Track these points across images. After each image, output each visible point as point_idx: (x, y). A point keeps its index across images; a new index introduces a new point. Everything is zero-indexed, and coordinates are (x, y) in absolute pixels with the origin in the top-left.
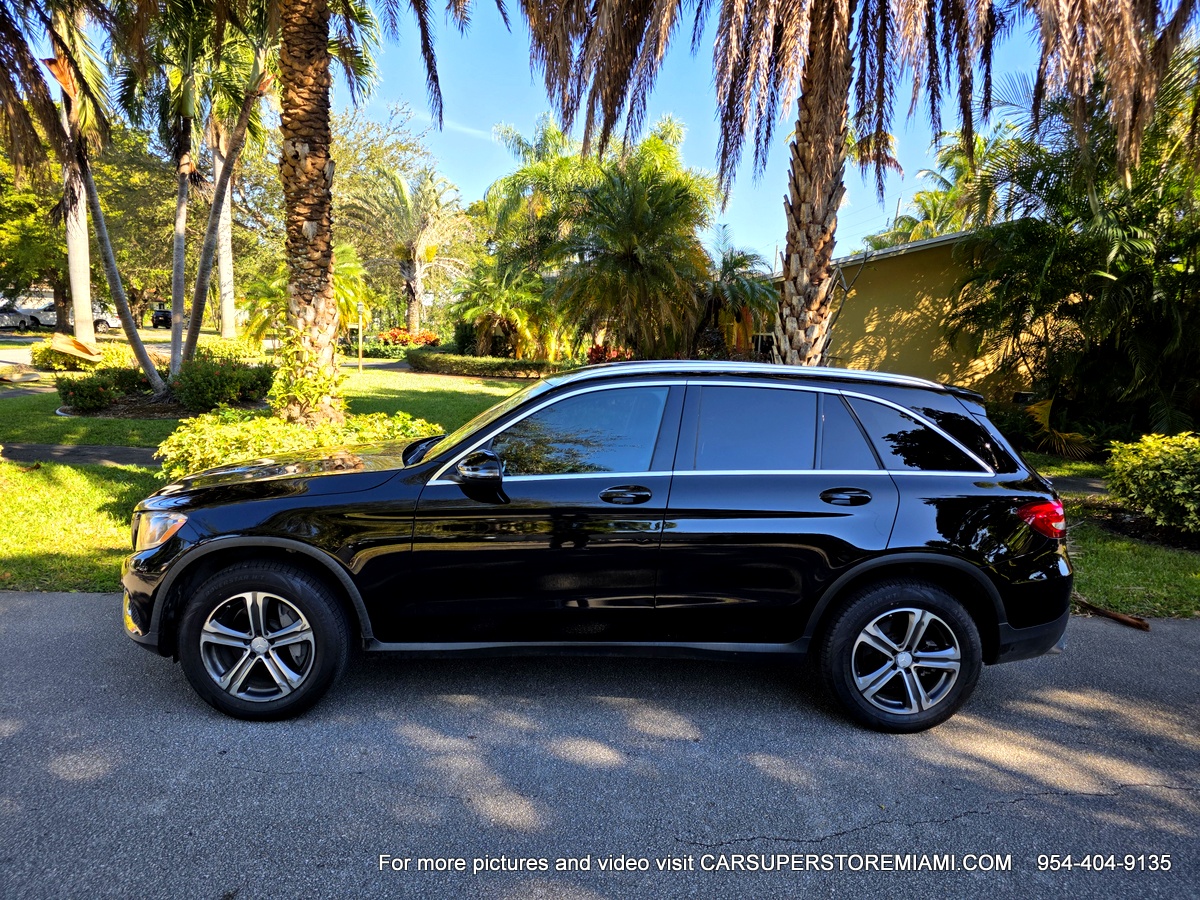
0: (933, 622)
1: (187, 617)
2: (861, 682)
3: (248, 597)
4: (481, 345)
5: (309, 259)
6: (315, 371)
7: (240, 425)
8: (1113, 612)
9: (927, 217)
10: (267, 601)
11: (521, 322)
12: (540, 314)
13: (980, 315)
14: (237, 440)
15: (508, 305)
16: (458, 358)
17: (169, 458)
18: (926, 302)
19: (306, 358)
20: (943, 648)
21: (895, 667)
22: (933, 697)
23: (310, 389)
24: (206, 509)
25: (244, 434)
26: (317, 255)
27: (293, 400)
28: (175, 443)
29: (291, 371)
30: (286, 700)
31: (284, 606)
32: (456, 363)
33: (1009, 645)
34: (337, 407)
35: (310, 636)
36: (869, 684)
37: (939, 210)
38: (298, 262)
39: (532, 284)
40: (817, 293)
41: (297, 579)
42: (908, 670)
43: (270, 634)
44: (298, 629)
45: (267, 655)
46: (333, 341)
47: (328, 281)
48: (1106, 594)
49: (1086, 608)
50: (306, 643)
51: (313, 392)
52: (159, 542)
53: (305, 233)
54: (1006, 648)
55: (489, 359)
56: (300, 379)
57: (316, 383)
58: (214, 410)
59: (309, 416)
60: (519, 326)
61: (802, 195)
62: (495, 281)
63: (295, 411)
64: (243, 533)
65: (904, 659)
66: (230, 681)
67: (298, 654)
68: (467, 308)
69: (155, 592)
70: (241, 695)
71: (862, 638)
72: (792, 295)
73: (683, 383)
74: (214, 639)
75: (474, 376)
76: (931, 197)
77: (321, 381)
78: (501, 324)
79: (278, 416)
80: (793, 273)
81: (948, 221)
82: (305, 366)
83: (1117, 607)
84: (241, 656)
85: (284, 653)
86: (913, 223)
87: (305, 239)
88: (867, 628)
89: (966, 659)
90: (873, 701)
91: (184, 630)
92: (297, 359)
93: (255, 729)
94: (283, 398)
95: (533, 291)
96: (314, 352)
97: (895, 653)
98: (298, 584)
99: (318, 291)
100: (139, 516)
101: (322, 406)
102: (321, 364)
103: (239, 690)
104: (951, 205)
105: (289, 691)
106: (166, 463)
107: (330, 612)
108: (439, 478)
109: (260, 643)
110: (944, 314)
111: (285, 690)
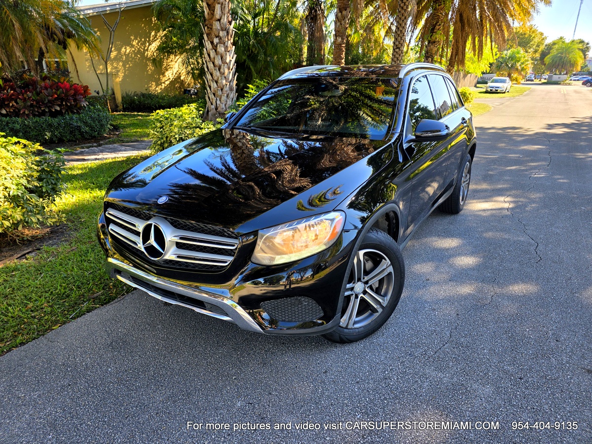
35: (391, 269)
43: (366, 277)
44: (385, 267)
45: (365, 293)
66: (348, 320)
84: (350, 300)
103: (353, 323)
110: (146, 48)
111: (380, 310)
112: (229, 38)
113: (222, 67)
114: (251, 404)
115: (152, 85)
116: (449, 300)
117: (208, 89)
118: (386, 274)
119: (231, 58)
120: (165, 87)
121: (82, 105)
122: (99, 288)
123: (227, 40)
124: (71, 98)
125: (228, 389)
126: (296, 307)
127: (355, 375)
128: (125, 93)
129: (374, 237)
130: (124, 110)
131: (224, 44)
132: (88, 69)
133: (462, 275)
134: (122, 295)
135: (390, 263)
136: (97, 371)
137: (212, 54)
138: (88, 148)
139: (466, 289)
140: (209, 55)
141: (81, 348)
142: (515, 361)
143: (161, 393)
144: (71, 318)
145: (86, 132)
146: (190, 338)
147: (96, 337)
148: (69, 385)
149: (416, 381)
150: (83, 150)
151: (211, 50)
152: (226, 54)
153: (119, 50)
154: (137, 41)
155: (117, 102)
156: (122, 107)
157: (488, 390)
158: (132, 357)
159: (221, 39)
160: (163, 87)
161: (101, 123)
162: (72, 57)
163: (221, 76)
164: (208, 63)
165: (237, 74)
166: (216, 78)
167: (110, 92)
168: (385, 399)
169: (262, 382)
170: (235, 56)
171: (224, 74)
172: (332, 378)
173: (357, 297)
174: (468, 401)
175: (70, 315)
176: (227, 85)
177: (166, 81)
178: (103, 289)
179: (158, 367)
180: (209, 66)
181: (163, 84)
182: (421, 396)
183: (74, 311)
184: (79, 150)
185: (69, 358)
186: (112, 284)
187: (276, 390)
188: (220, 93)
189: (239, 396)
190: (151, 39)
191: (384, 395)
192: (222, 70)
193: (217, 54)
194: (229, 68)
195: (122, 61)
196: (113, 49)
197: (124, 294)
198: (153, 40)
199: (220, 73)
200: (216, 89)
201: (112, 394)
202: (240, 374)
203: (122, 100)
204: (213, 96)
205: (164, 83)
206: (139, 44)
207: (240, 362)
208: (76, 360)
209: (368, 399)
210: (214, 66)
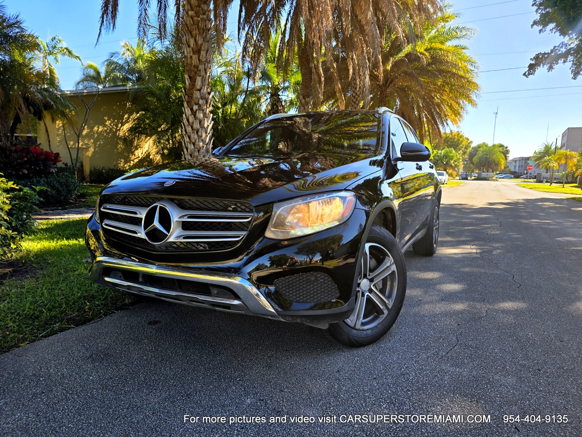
43: (371, 274)
44: (389, 264)
45: (371, 291)
66: (356, 320)
109: (365, 284)
110: (118, 128)
111: (386, 312)
112: (208, 106)
113: (200, 130)
114: (262, 400)
115: (121, 161)
116: (446, 314)
117: (185, 150)
118: (390, 272)
119: (209, 124)
120: (134, 164)
121: (51, 171)
122: (73, 311)
123: (205, 108)
124: (40, 163)
125: (233, 389)
126: (312, 285)
127: (371, 373)
128: (93, 168)
129: (378, 231)
130: (91, 182)
131: (203, 110)
132: (58, 144)
133: (451, 297)
134: (99, 318)
135: (393, 261)
136: (75, 379)
137: (191, 119)
138: (52, 210)
139: (459, 307)
140: (188, 120)
141: (55, 361)
142: (528, 357)
143: (155, 396)
144: (41, 337)
145: (52, 196)
146: (182, 349)
147: (72, 351)
148: (43, 393)
149: (436, 376)
150: (47, 212)
151: (190, 115)
152: (204, 120)
153: (92, 128)
154: (110, 122)
155: (85, 174)
156: (89, 180)
157: (511, 380)
158: (117, 366)
159: (200, 106)
160: (132, 164)
161: (69, 188)
162: (46, 128)
163: (199, 139)
164: (187, 127)
165: (213, 138)
166: (193, 141)
167: (78, 164)
168: (408, 390)
169: (270, 382)
170: (213, 122)
171: (201, 137)
172: (347, 376)
173: (363, 295)
174: (494, 389)
175: (40, 334)
176: (203, 147)
177: (135, 159)
178: (78, 311)
179: (149, 374)
180: (187, 130)
181: (132, 162)
182: (445, 386)
183: (44, 331)
184: (43, 212)
185: (41, 369)
186: (87, 307)
187: (287, 387)
188: (196, 154)
189: (247, 395)
190: (124, 121)
191: (406, 388)
192: (199, 134)
193: (195, 119)
194: (206, 132)
195: (94, 139)
196: (86, 127)
197: (101, 317)
198: (125, 121)
199: (198, 136)
200: (193, 151)
201: (96, 399)
202: (245, 376)
203: (90, 173)
204: (190, 157)
205: (133, 160)
206: (112, 124)
207: (242, 366)
208: (49, 370)
209: (390, 391)
210: (193, 129)
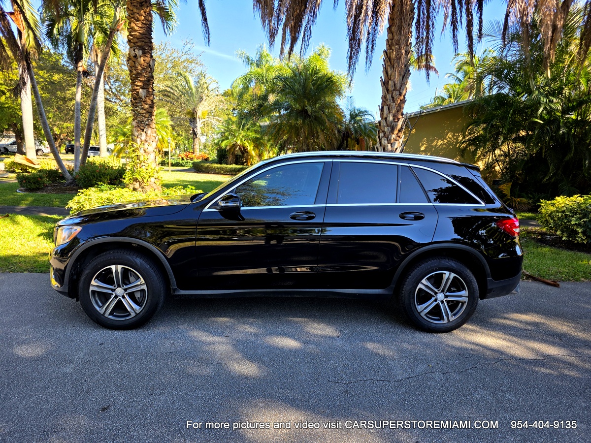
0: (455, 278)
1: (83, 278)
2: (420, 308)
3: (113, 267)
4: (230, 159)
5: (143, 109)
6: (147, 165)
7: (109, 192)
8: (542, 279)
9: (450, 97)
10: (123, 270)
11: (250, 147)
12: (259, 143)
13: (477, 142)
14: (107, 199)
15: (243, 139)
16: (219, 166)
17: (73, 208)
18: (450, 135)
19: (142, 158)
20: (459, 291)
21: (436, 300)
22: (455, 315)
23: (145, 174)
24: (91, 224)
25: (110, 196)
26: (146, 106)
27: (136, 180)
28: (77, 201)
29: (134, 165)
30: (133, 319)
31: (132, 273)
32: (218, 168)
33: (492, 289)
34: (158, 183)
35: (145, 287)
36: (423, 309)
37: (456, 93)
38: (137, 110)
39: (255, 128)
40: (397, 125)
41: (138, 258)
42: (442, 302)
43: (125, 286)
44: (139, 283)
45: (123, 297)
46: (155, 150)
47: (152, 120)
48: (538, 271)
49: (529, 277)
50: (143, 290)
51: (145, 176)
52: (68, 241)
53: (140, 95)
54: (491, 290)
55: (234, 166)
56: (139, 169)
57: (147, 171)
58: (96, 186)
59: (144, 188)
60: (249, 149)
61: (389, 76)
62: (237, 127)
63: (137, 185)
64: (111, 235)
65: (441, 296)
66: (105, 310)
67: (139, 296)
68: (223, 141)
69: (66, 267)
70: (111, 317)
71: (420, 286)
72: (384, 126)
73: (331, 160)
74: (96, 289)
75: (226, 174)
76: (452, 86)
77: (149, 170)
78: (240, 148)
79: (128, 188)
80: (385, 116)
81: (460, 99)
82: (141, 163)
83: (544, 277)
84: (110, 297)
85: (132, 296)
86: (443, 100)
87: (141, 98)
88: (422, 281)
89: (471, 296)
90: (425, 317)
91: (81, 284)
92: (137, 159)
93: (118, 334)
94: (131, 179)
95: (256, 132)
96: (146, 155)
97: (436, 293)
98: (139, 261)
99: (147, 125)
100: (58, 229)
101: (150, 183)
102: (149, 161)
103: (110, 315)
104: (462, 91)
105: (135, 315)
106: (72, 211)
107: (155, 275)
108: (208, 208)
109: (119, 291)
110: (459, 141)
111: (133, 314)
173: (116, 297)
